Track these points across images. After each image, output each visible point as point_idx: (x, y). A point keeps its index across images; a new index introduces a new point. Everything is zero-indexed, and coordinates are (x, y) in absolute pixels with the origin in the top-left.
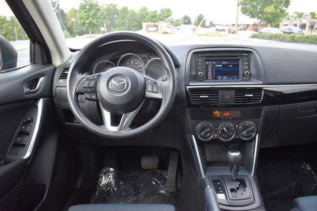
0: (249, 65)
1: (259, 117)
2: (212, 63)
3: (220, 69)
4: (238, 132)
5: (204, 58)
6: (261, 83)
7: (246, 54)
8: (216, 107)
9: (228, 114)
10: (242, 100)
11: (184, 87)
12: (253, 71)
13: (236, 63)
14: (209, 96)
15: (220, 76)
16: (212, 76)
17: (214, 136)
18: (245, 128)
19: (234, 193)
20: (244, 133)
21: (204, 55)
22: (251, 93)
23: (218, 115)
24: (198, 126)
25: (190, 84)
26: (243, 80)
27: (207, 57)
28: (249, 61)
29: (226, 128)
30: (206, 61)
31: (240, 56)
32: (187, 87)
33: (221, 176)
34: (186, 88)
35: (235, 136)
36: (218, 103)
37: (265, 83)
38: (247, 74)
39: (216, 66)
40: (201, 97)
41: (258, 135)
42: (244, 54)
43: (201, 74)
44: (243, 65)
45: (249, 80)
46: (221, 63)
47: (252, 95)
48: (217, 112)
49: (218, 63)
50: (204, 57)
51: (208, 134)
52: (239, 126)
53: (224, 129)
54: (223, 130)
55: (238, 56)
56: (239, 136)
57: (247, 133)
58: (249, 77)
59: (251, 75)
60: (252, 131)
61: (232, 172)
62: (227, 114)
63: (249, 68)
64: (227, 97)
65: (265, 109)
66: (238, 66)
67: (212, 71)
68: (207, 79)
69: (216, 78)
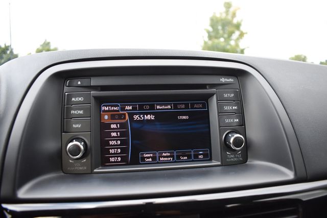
0: (241, 113)
2: (123, 109)
3: (147, 128)
5: (94, 92)
7: (230, 80)
12: (255, 132)
13: (198, 107)
15: (147, 150)
16: (123, 150)
21: (94, 82)
27: (104, 88)
28: (240, 100)
30: (100, 101)
31: (213, 86)
37: (302, 173)
38: (237, 142)
39: (136, 117)
42: (223, 80)
43: (75, 150)
44: (221, 112)
45: (244, 163)
46: (152, 107)
49: (141, 107)
55: (203, 86)
58: (244, 154)
59: (247, 146)
63: (242, 123)
66: (205, 117)
67: (123, 134)
68: (105, 162)
69: (136, 161)
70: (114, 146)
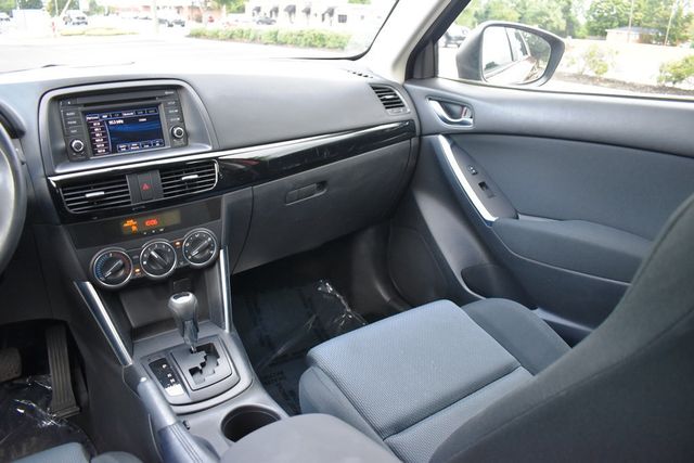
0: (181, 114)
1: (218, 216)
2: (101, 117)
3: (120, 129)
4: (181, 253)
5: (80, 108)
6: (210, 148)
7: (171, 93)
8: (128, 212)
9: (154, 222)
10: (178, 188)
11: (44, 179)
12: (190, 126)
13: (152, 112)
14: (105, 191)
15: (122, 143)
16: (106, 145)
17: (135, 273)
18: (195, 242)
19: (198, 375)
20: (195, 253)
21: (79, 101)
22: (192, 171)
23: (134, 228)
24: (96, 259)
25: (58, 171)
26: (174, 148)
27: (85, 105)
28: (178, 105)
29: (156, 251)
30: (85, 113)
31: (160, 97)
32: (52, 179)
33: (165, 351)
34: (48, 181)
35: (178, 263)
36: (129, 203)
37: (218, 148)
38: (179, 133)
39: (111, 122)
40: (88, 195)
41: (222, 252)
42: (167, 93)
43: (78, 146)
44: (167, 114)
45: (186, 145)
46: (121, 115)
47: (196, 176)
48: (130, 223)
49: (113, 116)
50: (79, 105)
51: (122, 273)
52: (182, 242)
53: (153, 253)
54: (151, 256)
55: (154, 98)
56: (185, 261)
57: (201, 251)
58: (185, 139)
59: (187, 135)
60: (209, 247)
61: (186, 337)
62: (152, 222)
63: (182, 121)
64: (146, 187)
65: (226, 199)
66: (157, 118)
67: (103, 134)
68: (95, 153)
69: (115, 150)
70: (100, 143)
